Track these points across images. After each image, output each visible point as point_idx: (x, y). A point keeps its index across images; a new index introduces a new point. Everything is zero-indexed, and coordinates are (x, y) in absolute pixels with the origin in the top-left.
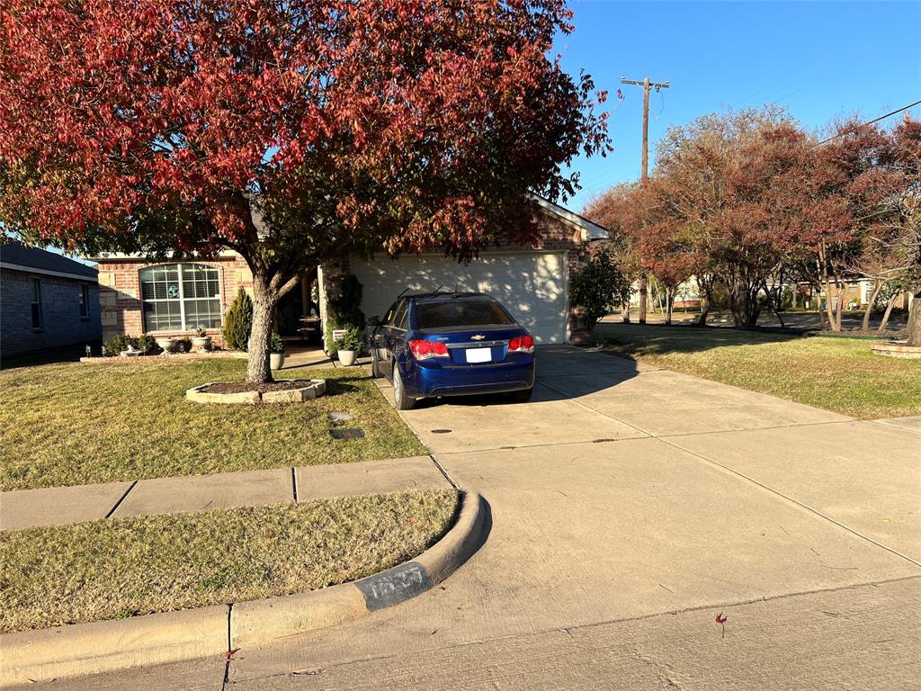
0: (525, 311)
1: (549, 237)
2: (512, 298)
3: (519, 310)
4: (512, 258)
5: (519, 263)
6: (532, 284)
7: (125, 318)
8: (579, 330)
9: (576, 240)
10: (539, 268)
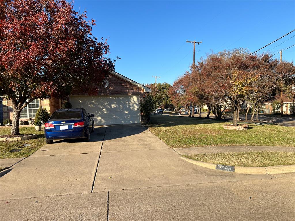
0: (127, 113)
1: (133, 91)
2: (122, 109)
3: (125, 113)
4: (122, 97)
5: (125, 99)
6: (129, 105)
7: (10, 114)
8: (143, 119)
9: (142, 92)
10: (131, 100)
